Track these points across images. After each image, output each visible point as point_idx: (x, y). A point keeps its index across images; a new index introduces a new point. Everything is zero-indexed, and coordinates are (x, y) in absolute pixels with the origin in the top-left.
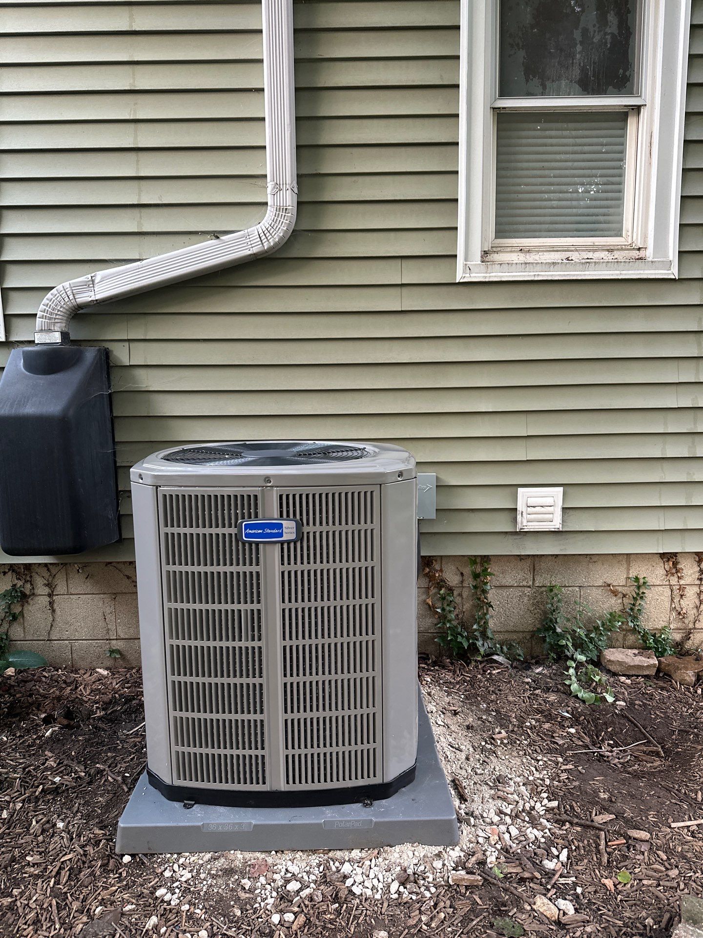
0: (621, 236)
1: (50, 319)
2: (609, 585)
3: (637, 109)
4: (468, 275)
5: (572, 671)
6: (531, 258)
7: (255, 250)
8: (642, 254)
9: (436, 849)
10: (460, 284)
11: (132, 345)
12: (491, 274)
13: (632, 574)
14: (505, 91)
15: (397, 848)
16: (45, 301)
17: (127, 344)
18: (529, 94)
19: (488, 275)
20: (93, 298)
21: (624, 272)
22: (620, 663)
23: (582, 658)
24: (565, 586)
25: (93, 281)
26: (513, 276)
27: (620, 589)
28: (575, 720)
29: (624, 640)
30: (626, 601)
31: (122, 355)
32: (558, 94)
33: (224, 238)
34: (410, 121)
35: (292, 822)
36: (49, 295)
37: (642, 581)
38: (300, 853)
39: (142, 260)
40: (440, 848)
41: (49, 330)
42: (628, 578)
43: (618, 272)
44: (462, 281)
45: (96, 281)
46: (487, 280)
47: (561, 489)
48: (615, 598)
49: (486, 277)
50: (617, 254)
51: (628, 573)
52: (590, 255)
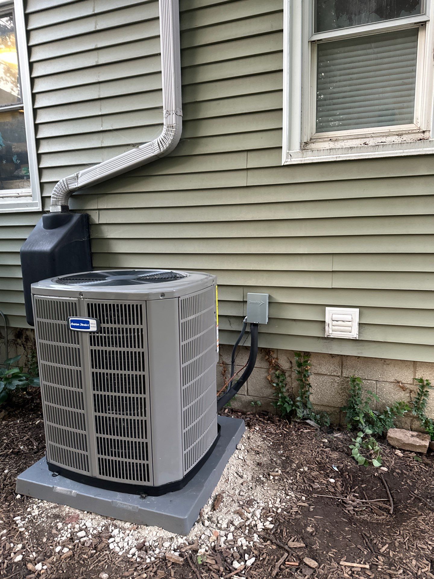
0: (412, 122)
1: (56, 198)
2: (399, 382)
3: (423, 24)
4: (289, 160)
5: (359, 440)
6: (338, 145)
7: (156, 153)
8: (426, 135)
9: (170, 535)
10: (284, 166)
11: (101, 212)
12: (306, 159)
13: (418, 376)
15: (149, 528)
16: (55, 189)
17: (97, 211)
18: (340, 27)
19: (304, 159)
20: (77, 186)
21: (405, 151)
22: (398, 440)
23: (369, 432)
24: (365, 379)
25: (77, 176)
26: (321, 159)
27: (408, 386)
28: (341, 474)
29: (411, 424)
30: (413, 395)
31: (96, 218)
32: (360, 23)
33: (140, 147)
35: (96, 497)
36: (56, 186)
37: (425, 382)
38: (99, 517)
39: (99, 163)
40: (173, 535)
41: (56, 205)
42: (414, 379)
43: (402, 151)
44: (285, 164)
45: (79, 176)
46: (303, 162)
47: (358, 310)
48: (404, 392)
49: (302, 161)
50: (405, 137)
51: (415, 375)
52: (384, 139)
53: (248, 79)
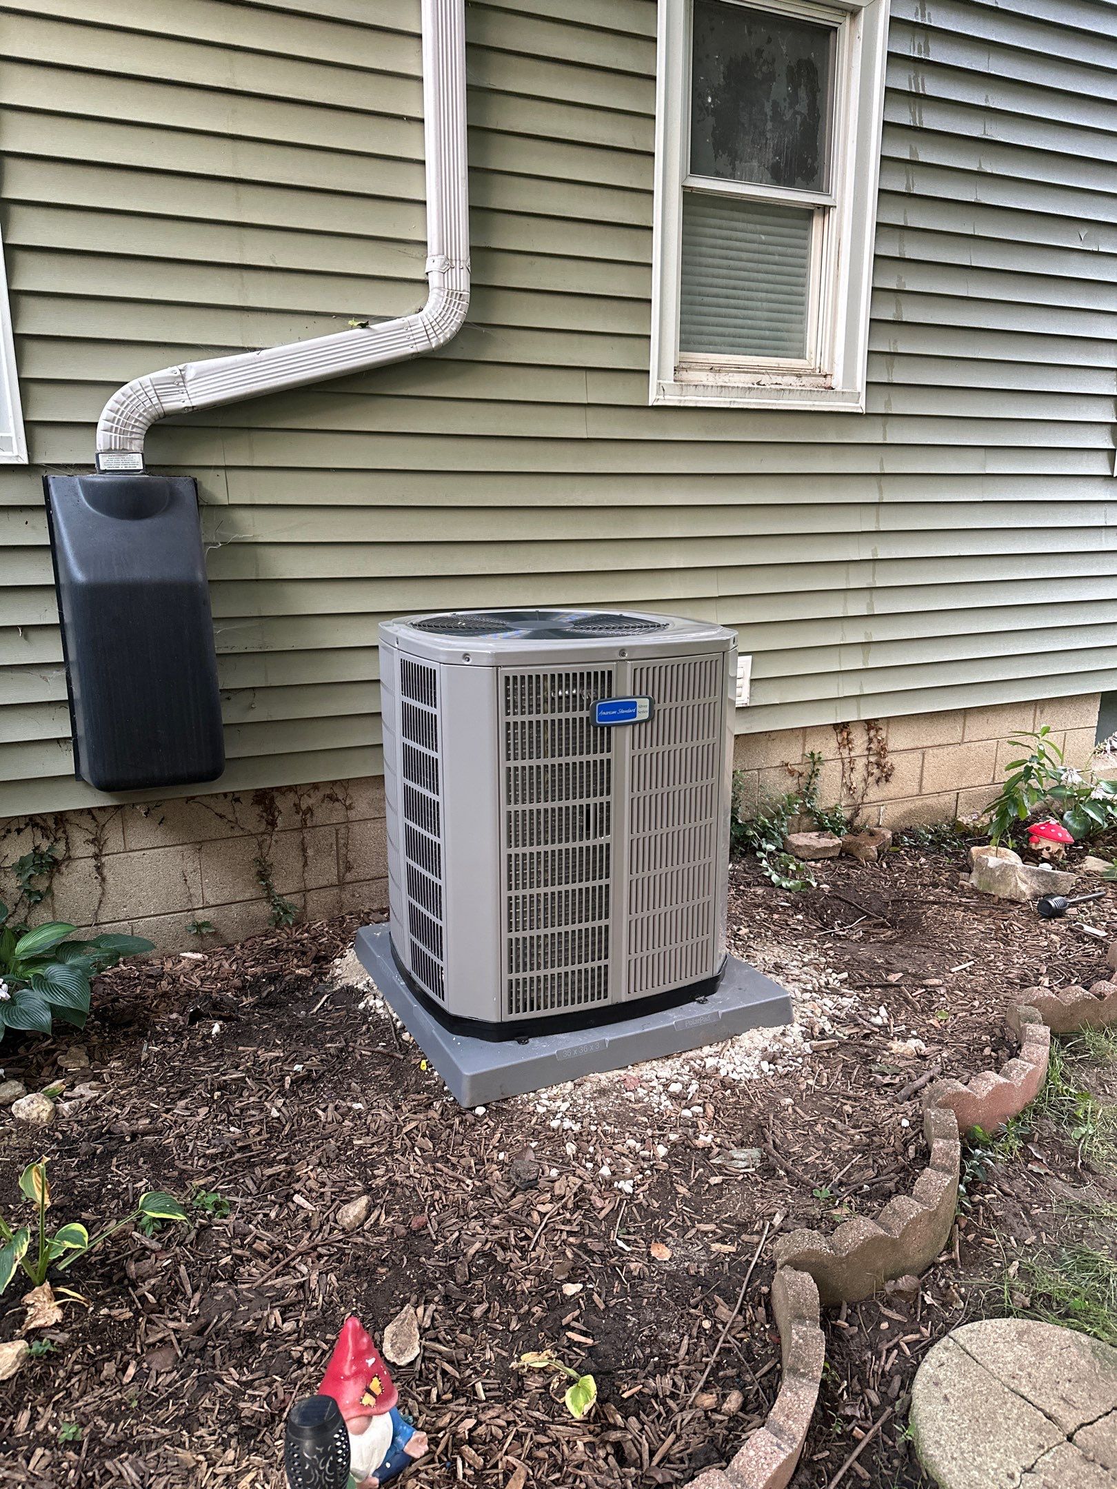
0: (803, 357)
1: (124, 432)
2: (787, 765)
3: (825, 210)
4: (661, 397)
5: (764, 863)
6: (722, 379)
7: (420, 348)
8: (828, 381)
10: (653, 407)
11: (232, 475)
12: (686, 398)
13: (808, 751)
14: (696, 168)
16: (110, 404)
17: (222, 473)
18: (718, 174)
19: (682, 398)
20: (187, 404)
21: (816, 403)
22: (808, 847)
23: (771, 847)
24: (745, 771)
25: (183, 377)
26: (709, 402)
27: (796, 768)
29: (799, 824)
30: (802, 780)
31: (218, 489)
32: (749, 178)
33: (376, 327)
34: (597, 191)
35: (646, 1030)
36: (118, 395)
37: (816, 757)
41: (124, 451)
42: (804, 755)
43: (811, 403)
44: (655, 404)
45: (188, 378)
46: (682, 405)
47: (750, 658)
48: (791, 778)
49: (680, 401)
50: (805, 380)
51: (804, 749)
52: (779, 379)
53: (589, 227)
